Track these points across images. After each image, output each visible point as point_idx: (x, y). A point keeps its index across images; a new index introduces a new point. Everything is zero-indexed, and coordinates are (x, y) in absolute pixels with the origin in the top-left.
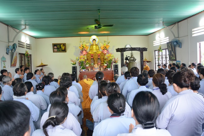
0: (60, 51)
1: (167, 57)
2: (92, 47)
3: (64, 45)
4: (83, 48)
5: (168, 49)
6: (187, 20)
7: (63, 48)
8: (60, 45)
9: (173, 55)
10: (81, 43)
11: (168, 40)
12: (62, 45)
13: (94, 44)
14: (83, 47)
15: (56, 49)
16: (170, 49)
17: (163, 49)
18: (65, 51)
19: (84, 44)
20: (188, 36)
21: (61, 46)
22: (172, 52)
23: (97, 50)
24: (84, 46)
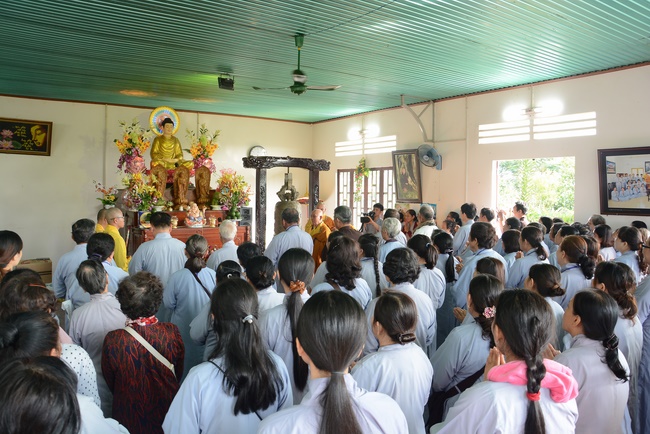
0: (23, 148)
1: (385, 191)
2: (161, 146)
3: (46, 127)
4: (130, 145)
5: (394, 168)
6: (464, 99)
7: (40, 139)
8: (28, 125)
9: (410, 188)
10: (124, 128)
11: (395, 143)
12: (37, 127)
13: (168, 137)
14: (130, 141)
15: (7, 139)
16: (404, 171)
17: (372, 169)
18: (44, 149)
19: (136, 131)
20: (465, 139)
21: (33, 130)
22: (409, 179)
23: (176, 157)
24: (136, 140)
